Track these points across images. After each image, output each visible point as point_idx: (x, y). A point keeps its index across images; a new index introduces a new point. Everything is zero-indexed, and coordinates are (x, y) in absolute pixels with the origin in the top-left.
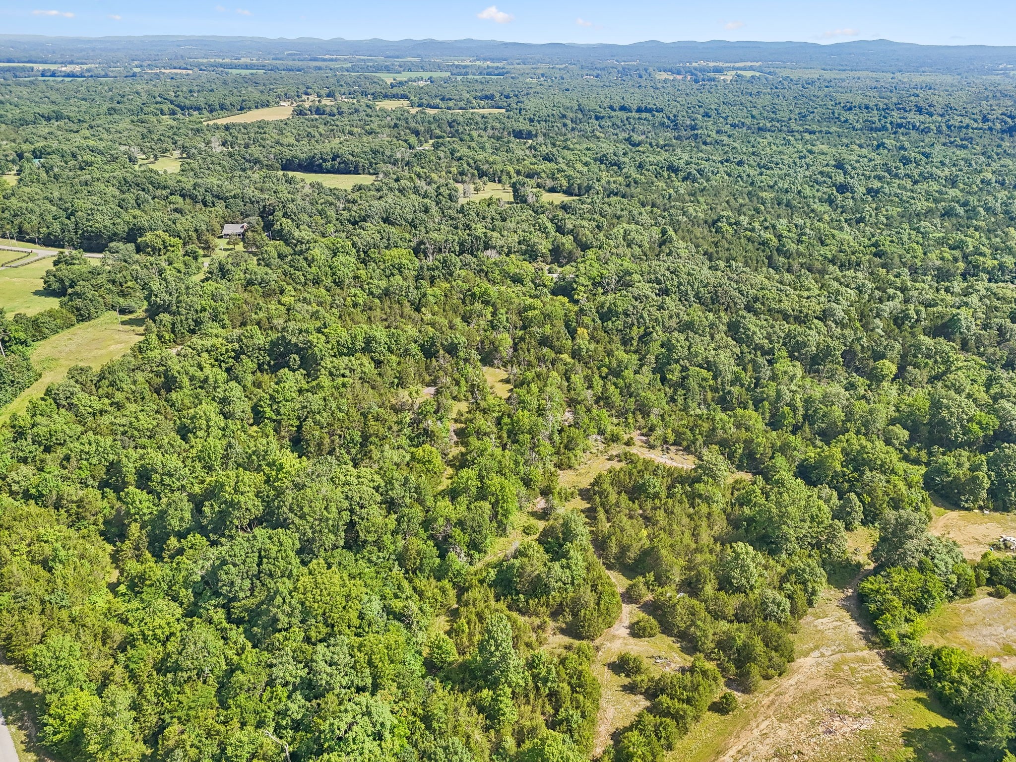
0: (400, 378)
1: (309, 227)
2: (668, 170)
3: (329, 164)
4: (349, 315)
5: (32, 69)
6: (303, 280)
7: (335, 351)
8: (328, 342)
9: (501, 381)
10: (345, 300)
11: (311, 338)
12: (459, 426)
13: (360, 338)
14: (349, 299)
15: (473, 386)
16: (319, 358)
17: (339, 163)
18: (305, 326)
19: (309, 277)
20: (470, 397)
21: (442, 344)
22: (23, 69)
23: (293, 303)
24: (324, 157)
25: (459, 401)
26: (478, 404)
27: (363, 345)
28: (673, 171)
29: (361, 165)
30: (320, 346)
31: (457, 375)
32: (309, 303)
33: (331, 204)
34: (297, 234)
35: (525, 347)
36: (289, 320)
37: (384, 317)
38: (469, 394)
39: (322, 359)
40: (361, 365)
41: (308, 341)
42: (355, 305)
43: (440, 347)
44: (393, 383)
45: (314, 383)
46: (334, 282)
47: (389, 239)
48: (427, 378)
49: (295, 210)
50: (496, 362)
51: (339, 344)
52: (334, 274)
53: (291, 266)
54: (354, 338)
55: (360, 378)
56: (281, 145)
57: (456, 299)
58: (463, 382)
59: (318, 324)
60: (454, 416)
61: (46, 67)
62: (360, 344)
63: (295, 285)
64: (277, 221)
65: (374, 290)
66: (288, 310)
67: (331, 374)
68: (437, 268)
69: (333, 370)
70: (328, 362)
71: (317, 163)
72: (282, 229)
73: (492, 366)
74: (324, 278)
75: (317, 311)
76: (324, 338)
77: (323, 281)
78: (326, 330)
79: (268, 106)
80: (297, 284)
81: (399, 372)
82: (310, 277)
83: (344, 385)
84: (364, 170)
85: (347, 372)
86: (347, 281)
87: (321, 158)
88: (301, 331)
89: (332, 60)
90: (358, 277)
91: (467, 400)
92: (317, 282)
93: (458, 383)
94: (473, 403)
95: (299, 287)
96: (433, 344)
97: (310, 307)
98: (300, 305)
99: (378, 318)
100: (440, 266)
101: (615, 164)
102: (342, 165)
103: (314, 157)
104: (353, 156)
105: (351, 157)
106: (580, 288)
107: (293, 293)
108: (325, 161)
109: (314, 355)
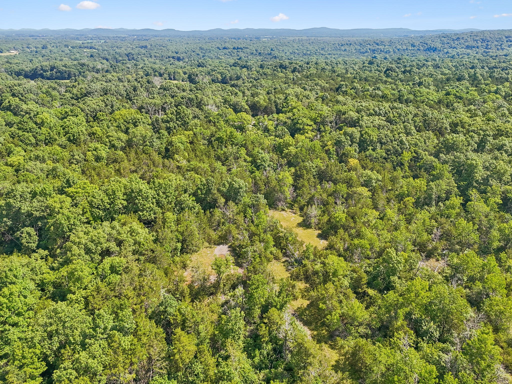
0: (183, 242)
1: (37, 103)
2: (280, 68)
3: (49, 73)
4: (94, 169)
6: (33, 141)
7: (88, 215)
8: (76, 205)
9: (299, 225)
10: (85, 155)
11: (50, 201)
13: (120, 194)
14: (89, 153)
16: (66, 229)
17: (56, 73)
18: (38, 188)
19: (39, 137)
21: (219, 190)
23: (22, 161)
24: (45, 68)
27: (125, 203)
28: (283, 68)
29: (72, 73)
30: (66, 212)
32: (43, 161)
33: (54, 89)
34: (24, 107)
35: (306, 184)
36: (19, 182)
37: (133, 168)
39: (71, 230)
40: (132, 232)
41: (47, 207)
42: (98, 159)
43: (218, 195)
44: (176, 249)
45: (64, 271)
46: (69, 140)
47: (112, 107)
48: (214, 235)
49: (22, 92)
50: (279, 204)
51: (91, 206)
52: (67, 133)
53: (19, 129)
54: (112, 195)
55: (135, 252)
56: (10, 63)
57: (202, 145)
59: (58, 183)
62: (121, 202)
63: (25, 147)
64: (5, 100)
65: (116, 143)
66: (17, 171)
67: (88, 251)
68: (172, 120)
69: (92, 246)
70: (81, 234)
71: (39, 72)
72: (10, 106)
73: (276, 209)
74: (56, 137)
75: (54, 169)
76: (69, 199)
77: (56, 140)
78: (70, 190)
79: (1, 52)
80: (27, 144)
81: (182, 234)
82: (42, 137)
83: (114, 270)
85: (113, 246)
86: (82, 138)
87: (42, 69)
88: (34, 195)
90: (94, 134)
91: (277, 258)
92: (49, 142)
95: (29, 148)
96: (209, 191)
97: (44, 165)
98: (31, 163)
99: (127, 171)
100: (174, 117)
101: (245, 67)
102: (59, 74)
103: (36, 69)
104: (66, 67)
105: (64, 68)
106: (306, 127)
107: (23, 153)
108: (45, 71)
109: (58, 226)
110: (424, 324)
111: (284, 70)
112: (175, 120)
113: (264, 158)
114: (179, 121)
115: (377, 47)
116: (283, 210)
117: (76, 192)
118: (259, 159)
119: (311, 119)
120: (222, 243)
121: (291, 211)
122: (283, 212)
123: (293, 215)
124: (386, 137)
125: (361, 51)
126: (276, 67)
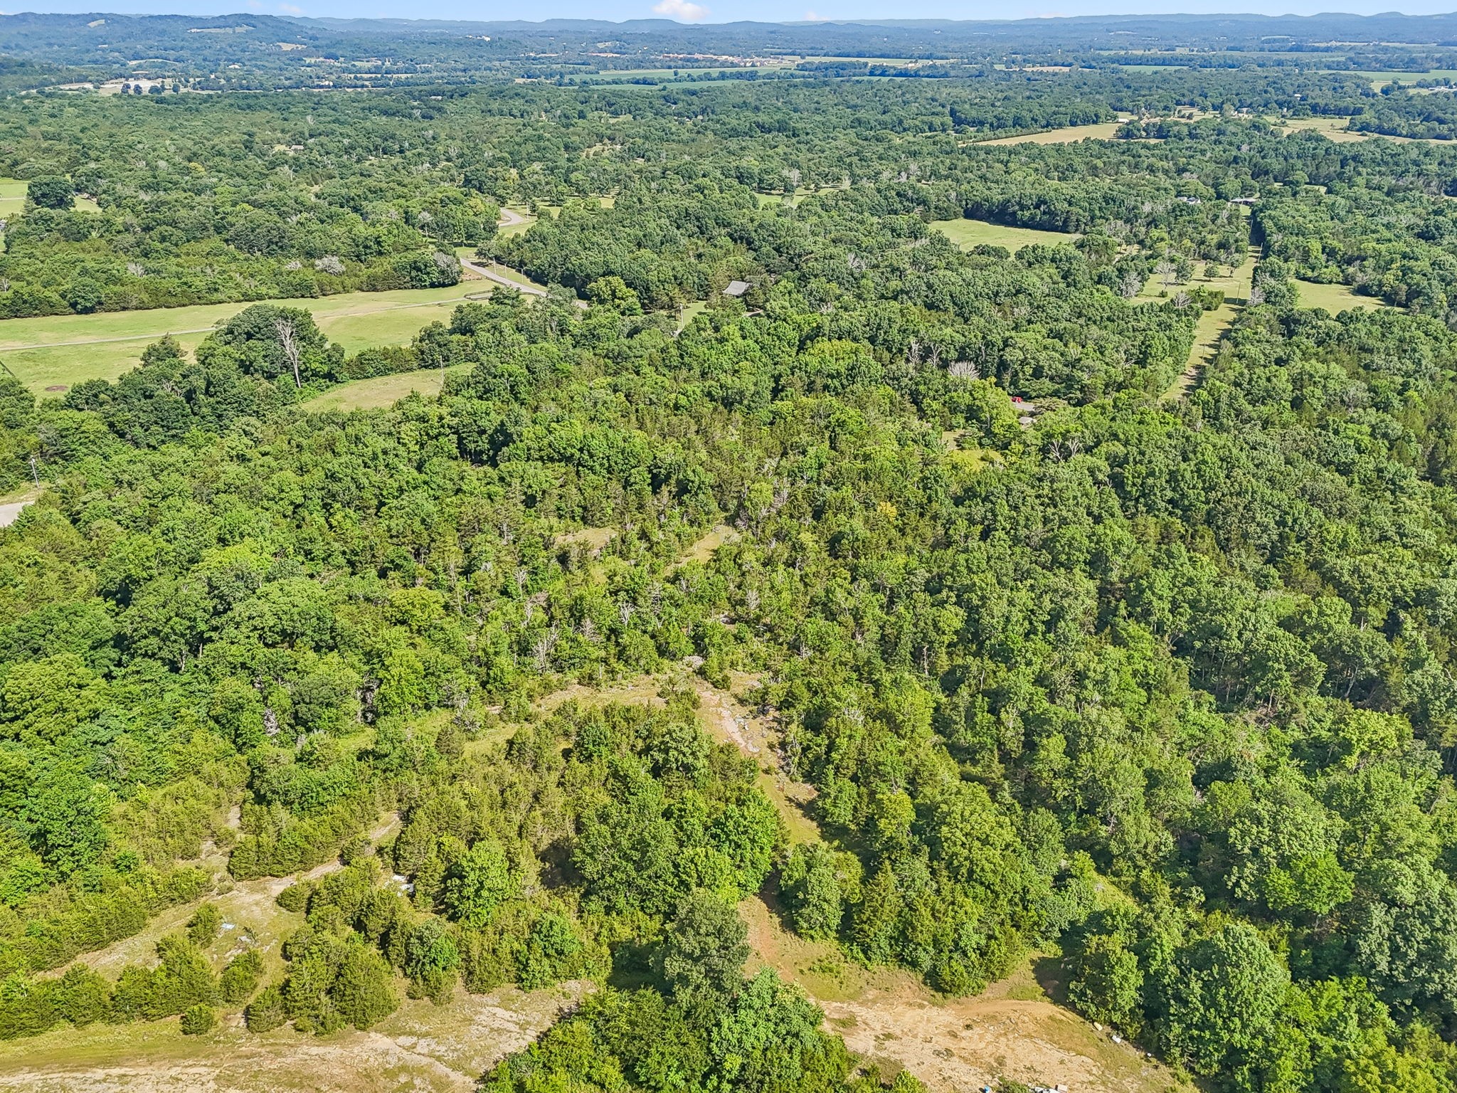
3: (1027, 213)
5: (866, 65)
17: (1043, 213)
22: (853, 65)
24: (1025, 201)
29: (1074, 218)
61: (885, 62)
71: (1011, 210)
79: (1095, 122)
84: (1078, 225)
87: (1019, 203)
89: (1327, 50)
102: (1046, 217)
103: (1009, 201)
104: (1069, 204)
105: (1064, 206)
108: (1022, 208)
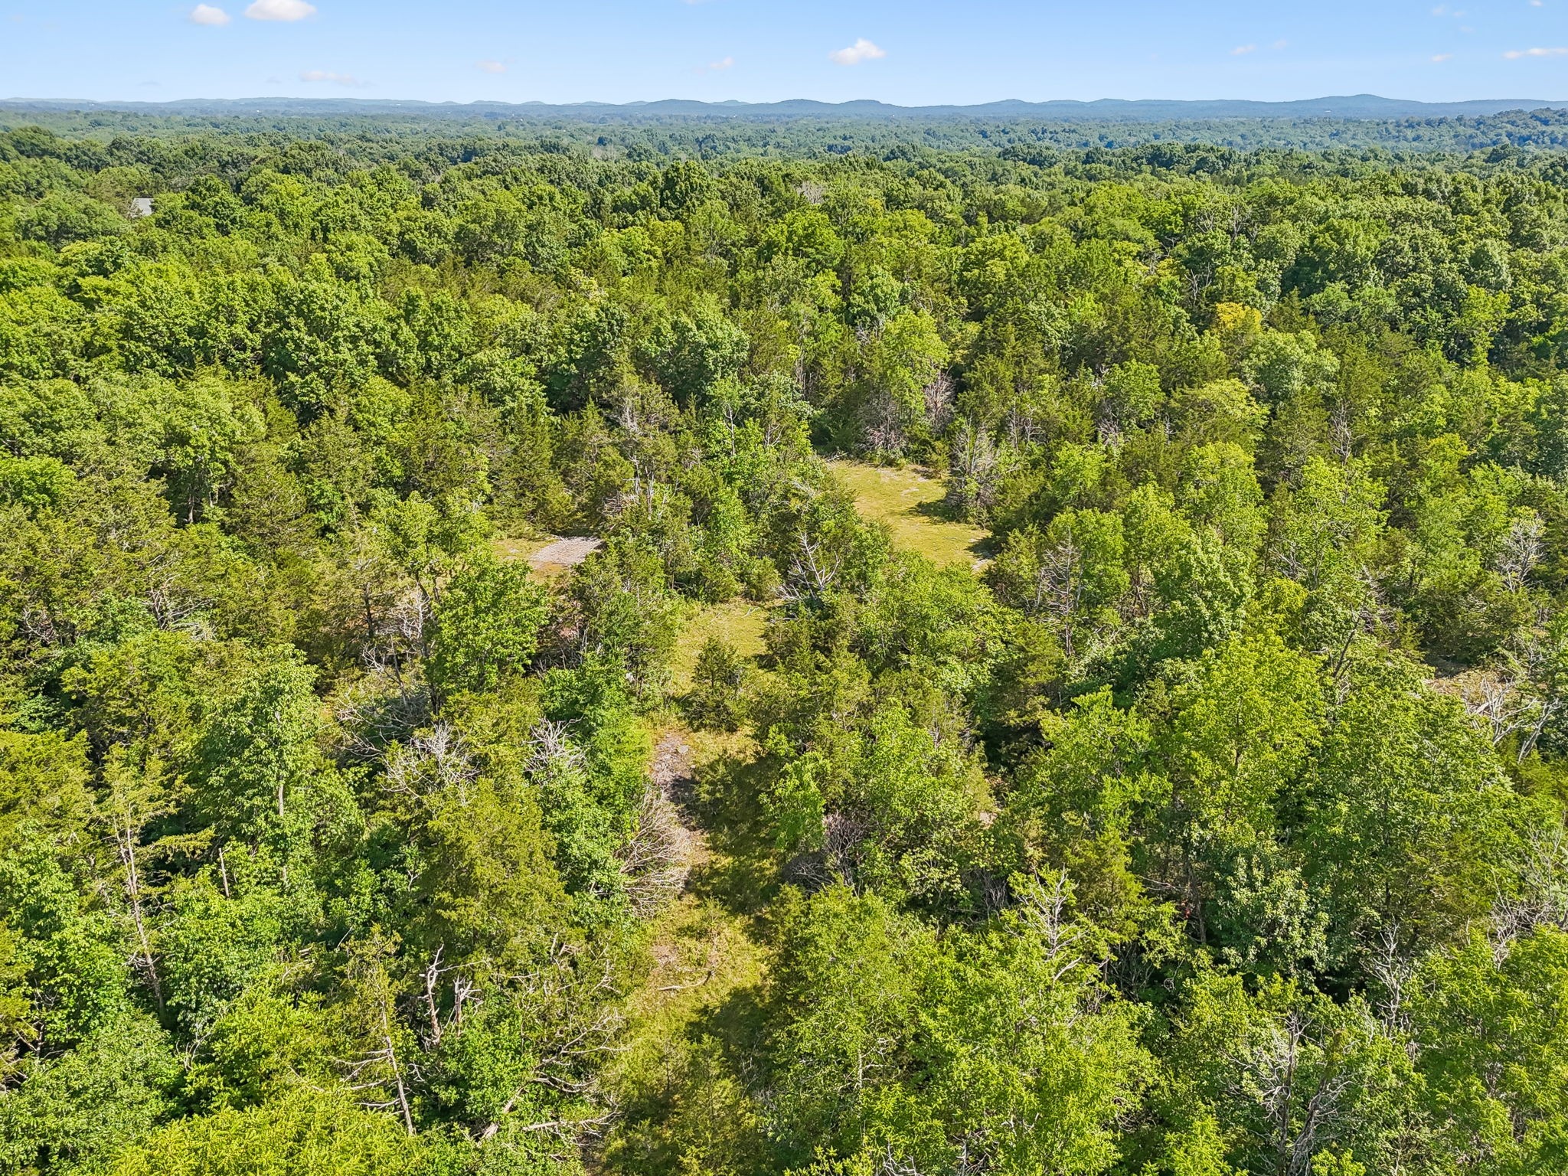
9: (924, 509)
12: (710, 746)
14: (318, 257)
15: (785, 522)
20: (775, 584)
25: (713, 598)
26: (827, 612)
31: (698, 474)
35: (1005, 371)
38: (762, 566)
48: (560, 497)
50: (877, 436)
58: (730, 504)
60: (682, 682)
65: (419, 239)
68: (645, 203)
91: (755, 594)
93: (703, 513)
94: (791, 611)
100: (655, 195)
106: (1118, 245)
110: (1241, 873)
111: (1163, 170)
112: (656, 202)
113: (878, 291)
114: (669, 208)
115: (1544, 128)
116: (890, 463)
117: (108, 291)
118: (861, 294)
119: (1146, 222)
120: (588, 530)
121: (920, 468)
122: (887, 472)
123: (922, 480)
124: (1415, 249)
125: (1476, 141)
126: (1135, 159)
